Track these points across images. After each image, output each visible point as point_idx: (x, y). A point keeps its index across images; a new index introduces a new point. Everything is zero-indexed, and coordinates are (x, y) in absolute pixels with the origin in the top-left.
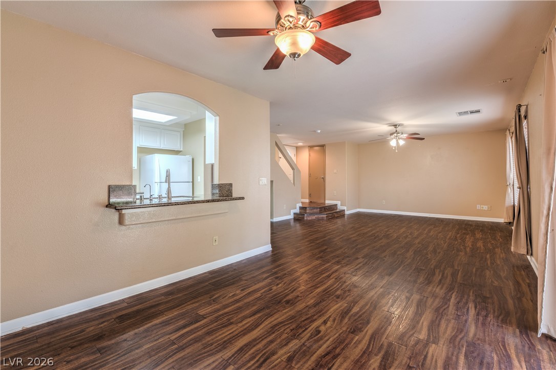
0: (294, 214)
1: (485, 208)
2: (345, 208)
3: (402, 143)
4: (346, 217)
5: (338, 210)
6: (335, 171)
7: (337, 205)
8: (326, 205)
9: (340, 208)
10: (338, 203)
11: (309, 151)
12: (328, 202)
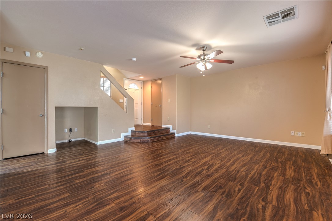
0: (125, 137)
1: (299, 134)
2: (175, 131)
3: (209, 66)
4: (176, 139)
5: (170, 133)
6: (169, 100)
7: (169, 128)
8: (162, 128)
9: (172, 131)
10: (171, 127)
11: (152, 84)
12: (164, 126)
